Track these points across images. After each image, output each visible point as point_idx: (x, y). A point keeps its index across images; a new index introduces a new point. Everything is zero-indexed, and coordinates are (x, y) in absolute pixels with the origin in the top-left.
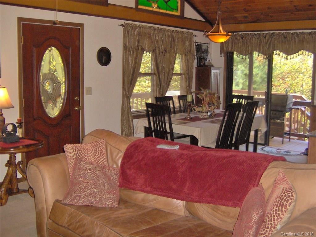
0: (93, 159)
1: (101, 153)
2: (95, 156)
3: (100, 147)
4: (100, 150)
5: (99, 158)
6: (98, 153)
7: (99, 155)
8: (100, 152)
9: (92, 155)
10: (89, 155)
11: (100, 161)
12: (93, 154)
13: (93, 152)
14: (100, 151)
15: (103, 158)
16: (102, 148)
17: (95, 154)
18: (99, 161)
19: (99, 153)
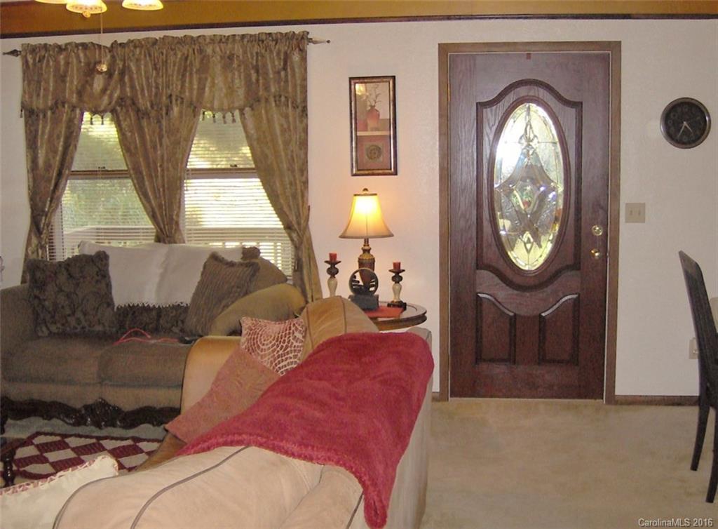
0: (269, 359)
1: (287, 347)
2: (273, 351)
3: (289, 333)
4: (287, 341)
5: (280, 359)
6: (280, 346)
7: (281, 352)
8: (284, 345)
9: (269, 348)
10: (264, 347)
11: (281, 365)
12: (273, 346)
13: (273, 342)
14: (286, 343)
15: (288, 361)
16: (291, 338)
17: (275, 347)
18: (278, 366)
19: (282, 346)
